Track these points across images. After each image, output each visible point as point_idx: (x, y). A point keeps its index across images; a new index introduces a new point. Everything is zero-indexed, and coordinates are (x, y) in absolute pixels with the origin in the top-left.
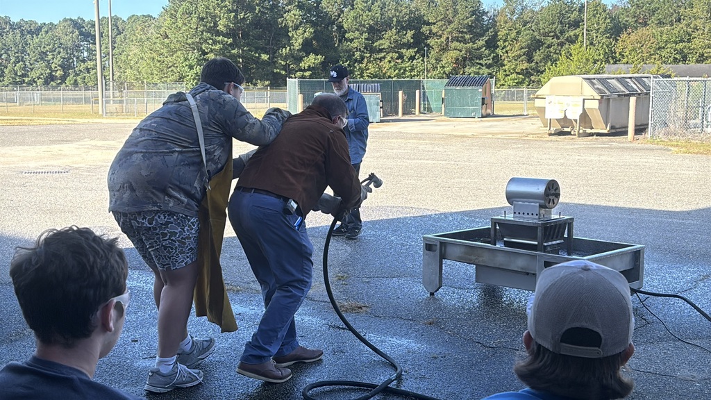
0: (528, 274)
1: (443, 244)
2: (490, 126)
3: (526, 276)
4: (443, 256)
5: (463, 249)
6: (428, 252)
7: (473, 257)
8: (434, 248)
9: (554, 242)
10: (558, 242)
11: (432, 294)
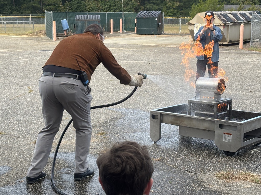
0: (209, 131)
1: (161, 115)
2: (163, 40)
3: (208, 132)
4: (161, 121)
5: (173, 118)
6: (153, 119)
7: (178, 122)
8: (156, 117)
9: (222, 113)
10: (224, 113)
11: (155, 142)
